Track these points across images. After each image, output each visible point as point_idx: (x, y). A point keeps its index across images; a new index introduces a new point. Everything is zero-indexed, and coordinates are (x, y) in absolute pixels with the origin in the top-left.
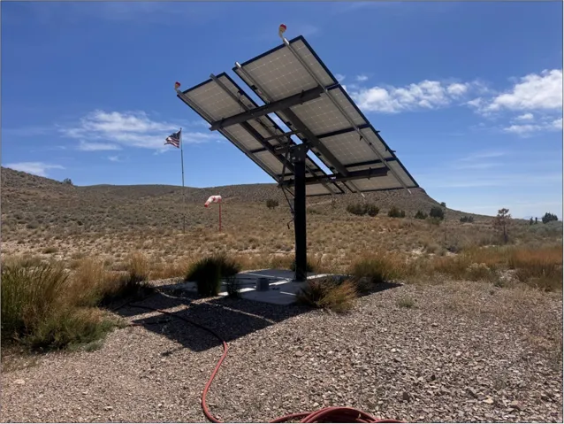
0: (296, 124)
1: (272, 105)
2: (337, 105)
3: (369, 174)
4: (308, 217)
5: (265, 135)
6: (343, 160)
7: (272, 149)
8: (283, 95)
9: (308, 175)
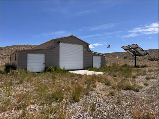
0: (135, 50)
1: (132, 48)
2: (140, 49)
3: (144, 55)
4: (137, 61)
5: (131, 51)
6: (141, 54)
7: (132, 52)
8: (134, 47)
9: (137, 55)
